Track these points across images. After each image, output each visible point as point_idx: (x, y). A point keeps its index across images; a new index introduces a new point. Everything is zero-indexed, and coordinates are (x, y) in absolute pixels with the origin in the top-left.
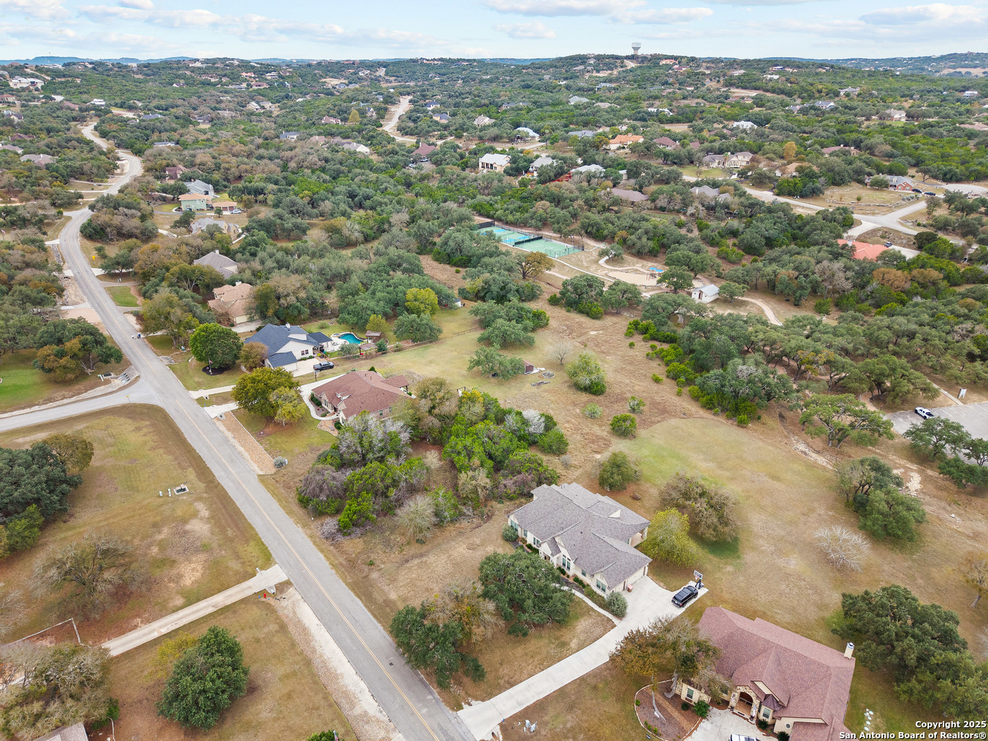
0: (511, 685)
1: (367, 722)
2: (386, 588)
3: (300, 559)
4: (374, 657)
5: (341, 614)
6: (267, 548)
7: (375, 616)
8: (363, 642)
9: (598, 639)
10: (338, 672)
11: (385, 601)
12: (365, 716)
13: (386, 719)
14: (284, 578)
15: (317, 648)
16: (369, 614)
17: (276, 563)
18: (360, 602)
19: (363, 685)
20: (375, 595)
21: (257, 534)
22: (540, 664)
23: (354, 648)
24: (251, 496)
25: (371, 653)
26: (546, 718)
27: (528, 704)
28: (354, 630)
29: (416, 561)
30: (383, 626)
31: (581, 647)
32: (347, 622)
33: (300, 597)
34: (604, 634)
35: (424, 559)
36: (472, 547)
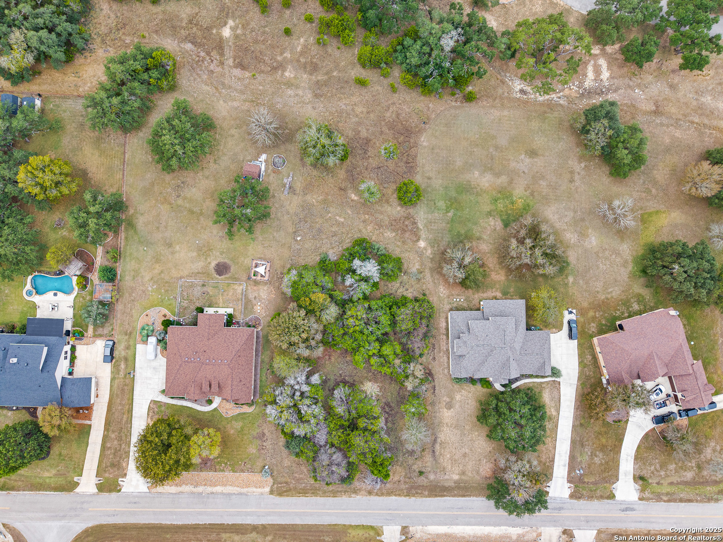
0: (553, 461)
1: (524, 536)
2: (446, 477)
3: (390, 512)
4: (491, 513)
5: (451, 513)
6: (363, 525)
7: (464, 496)
8: (478, 513)
9: (560, 398)
10: (486, 534)
11: (455, 483)
12: (519, 536)
13: (529, 529)
14: (400, 528)
15: (463, 535)
16: (460, 498)
17: (382, 527)
18: (448, 498)
19: (503, 528)
20: (446, 485)
21: (344, 525)
22: (552, 439)
23: (479, 519)
24: (297, 511)
25: (488, 513)
26: (579, 460)
27: (568, 462)
28: (467, 513)
29: (437, 447)
30: (473, 496)
31: (558, 411)
32: (459, 513)
33: (421, 527)
34: (560, 393)
35: (439, 440)
36: (449, 406)
